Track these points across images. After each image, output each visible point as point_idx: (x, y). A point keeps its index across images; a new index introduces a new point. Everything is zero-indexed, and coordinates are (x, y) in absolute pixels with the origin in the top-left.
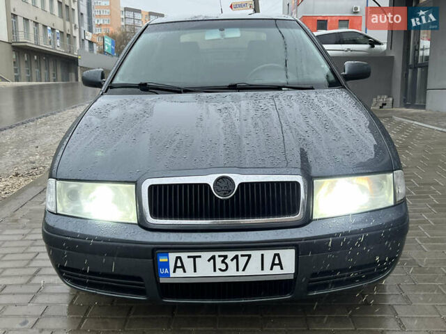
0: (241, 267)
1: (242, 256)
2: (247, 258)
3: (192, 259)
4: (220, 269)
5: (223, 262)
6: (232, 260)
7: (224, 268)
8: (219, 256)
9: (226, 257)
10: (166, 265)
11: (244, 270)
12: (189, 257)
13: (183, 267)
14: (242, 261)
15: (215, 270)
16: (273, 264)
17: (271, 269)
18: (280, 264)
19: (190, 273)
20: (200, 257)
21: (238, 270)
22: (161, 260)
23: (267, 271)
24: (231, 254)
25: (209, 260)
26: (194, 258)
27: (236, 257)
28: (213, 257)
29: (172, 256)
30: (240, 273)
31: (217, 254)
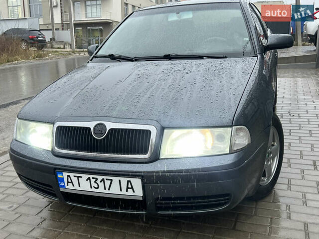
0: (107, 188)
1: (107, 179)
2: (110, 181)
3: (76, 178)
4: (94, 187)
5: (95, 182)
6: (101, 182)
7: (97, 187)
8: (93, 178)
9: (96, 179)
10: (62, 180)
11: (109, 189)
12: (75, 176)
13: (72, 182)
14: (108, 183)
15: (91, 188)
16: (128, 188)
17: (127, 191)
18: (132, 188)
19: (76, 187)
20: (81, 177)
21: (105, 189)
22: (59, 176)
23: (124, 192)
24: (100, 178)
25: (87, 180)
26: (78, 177)
27: (103, 180)
28: (89, 179)
29: (65, 175)
30: (107, 191)
31: (91, 176)
